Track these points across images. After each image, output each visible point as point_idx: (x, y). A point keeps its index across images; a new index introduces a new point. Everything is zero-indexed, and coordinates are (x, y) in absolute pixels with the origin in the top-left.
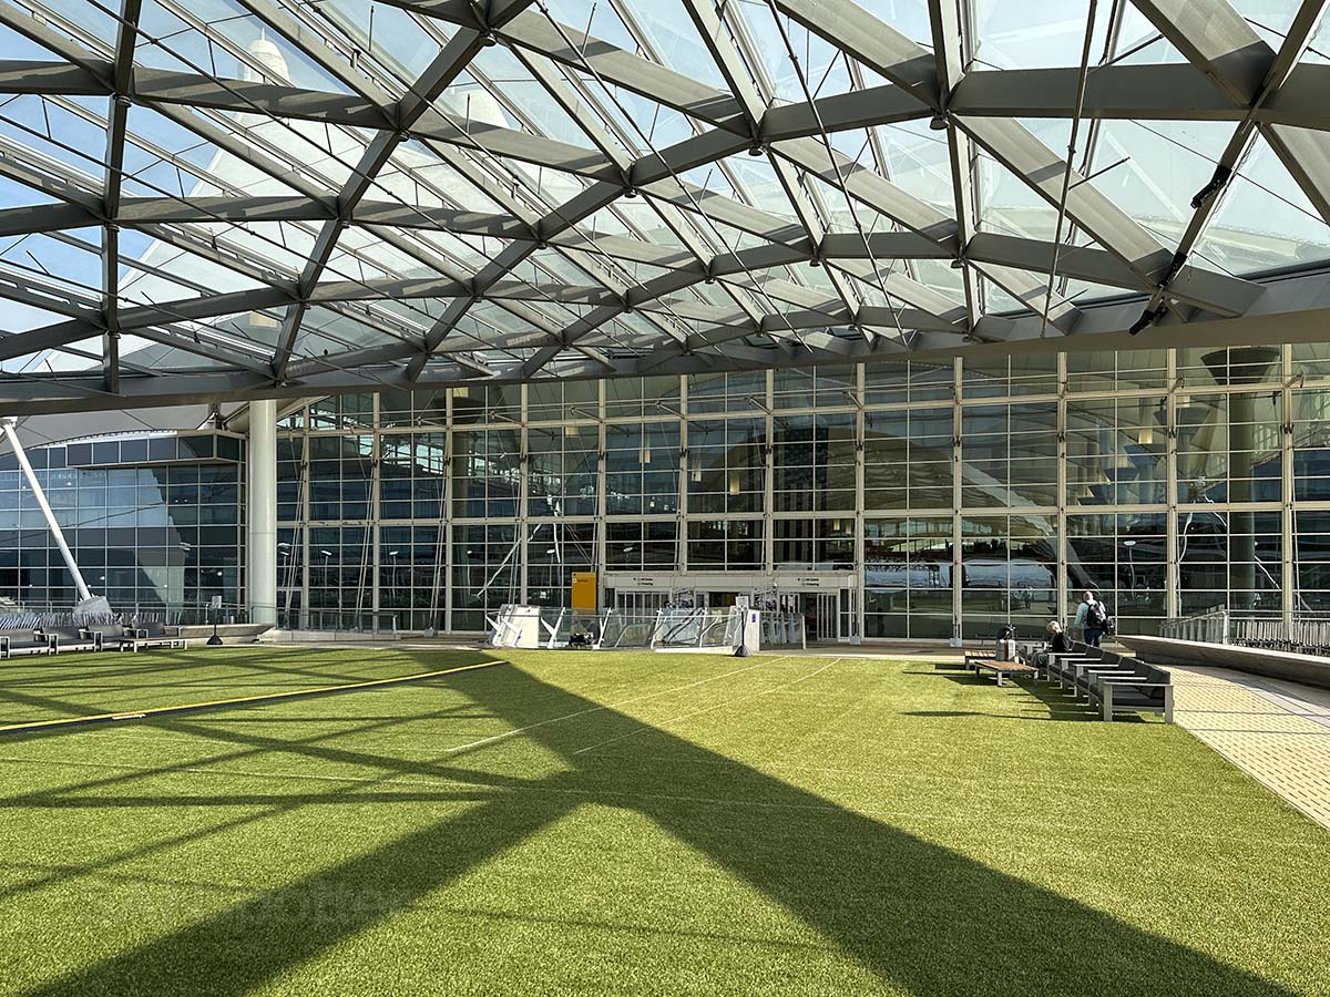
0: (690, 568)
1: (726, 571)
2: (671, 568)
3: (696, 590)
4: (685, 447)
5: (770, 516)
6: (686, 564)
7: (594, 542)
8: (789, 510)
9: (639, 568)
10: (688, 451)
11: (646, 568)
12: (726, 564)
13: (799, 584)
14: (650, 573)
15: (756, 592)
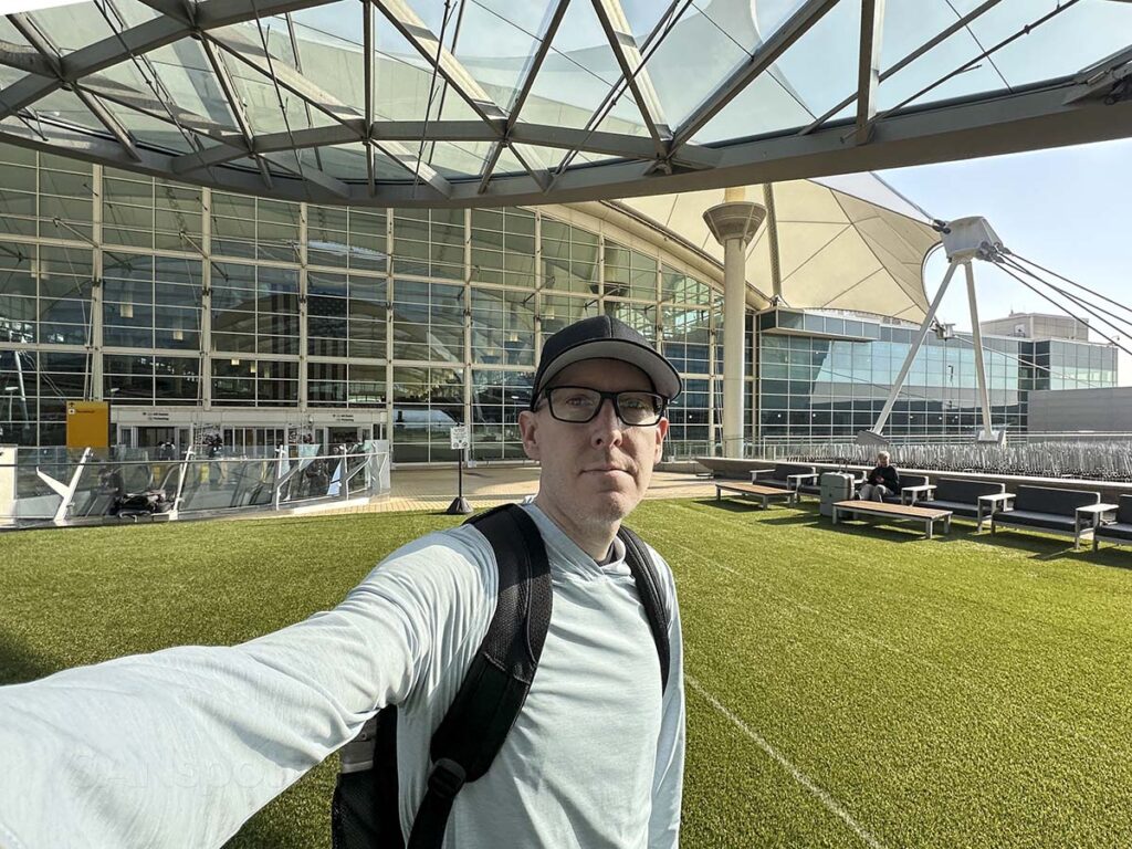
0: (213, 404)
1: (257, 407)
2: (194, 403)
3: (223, 425)
4: (209, 286)
5: (304, 359)
6: (210, 400)
7: (87, 374)
8: (325, 355)
9: (150, 403)
10: (212, 290)
11: (158, 403)
12: (257, 401)
13: (334, 419)
14: (164, 408)
15: (291, 427)
